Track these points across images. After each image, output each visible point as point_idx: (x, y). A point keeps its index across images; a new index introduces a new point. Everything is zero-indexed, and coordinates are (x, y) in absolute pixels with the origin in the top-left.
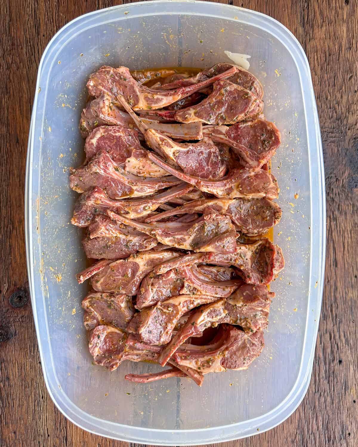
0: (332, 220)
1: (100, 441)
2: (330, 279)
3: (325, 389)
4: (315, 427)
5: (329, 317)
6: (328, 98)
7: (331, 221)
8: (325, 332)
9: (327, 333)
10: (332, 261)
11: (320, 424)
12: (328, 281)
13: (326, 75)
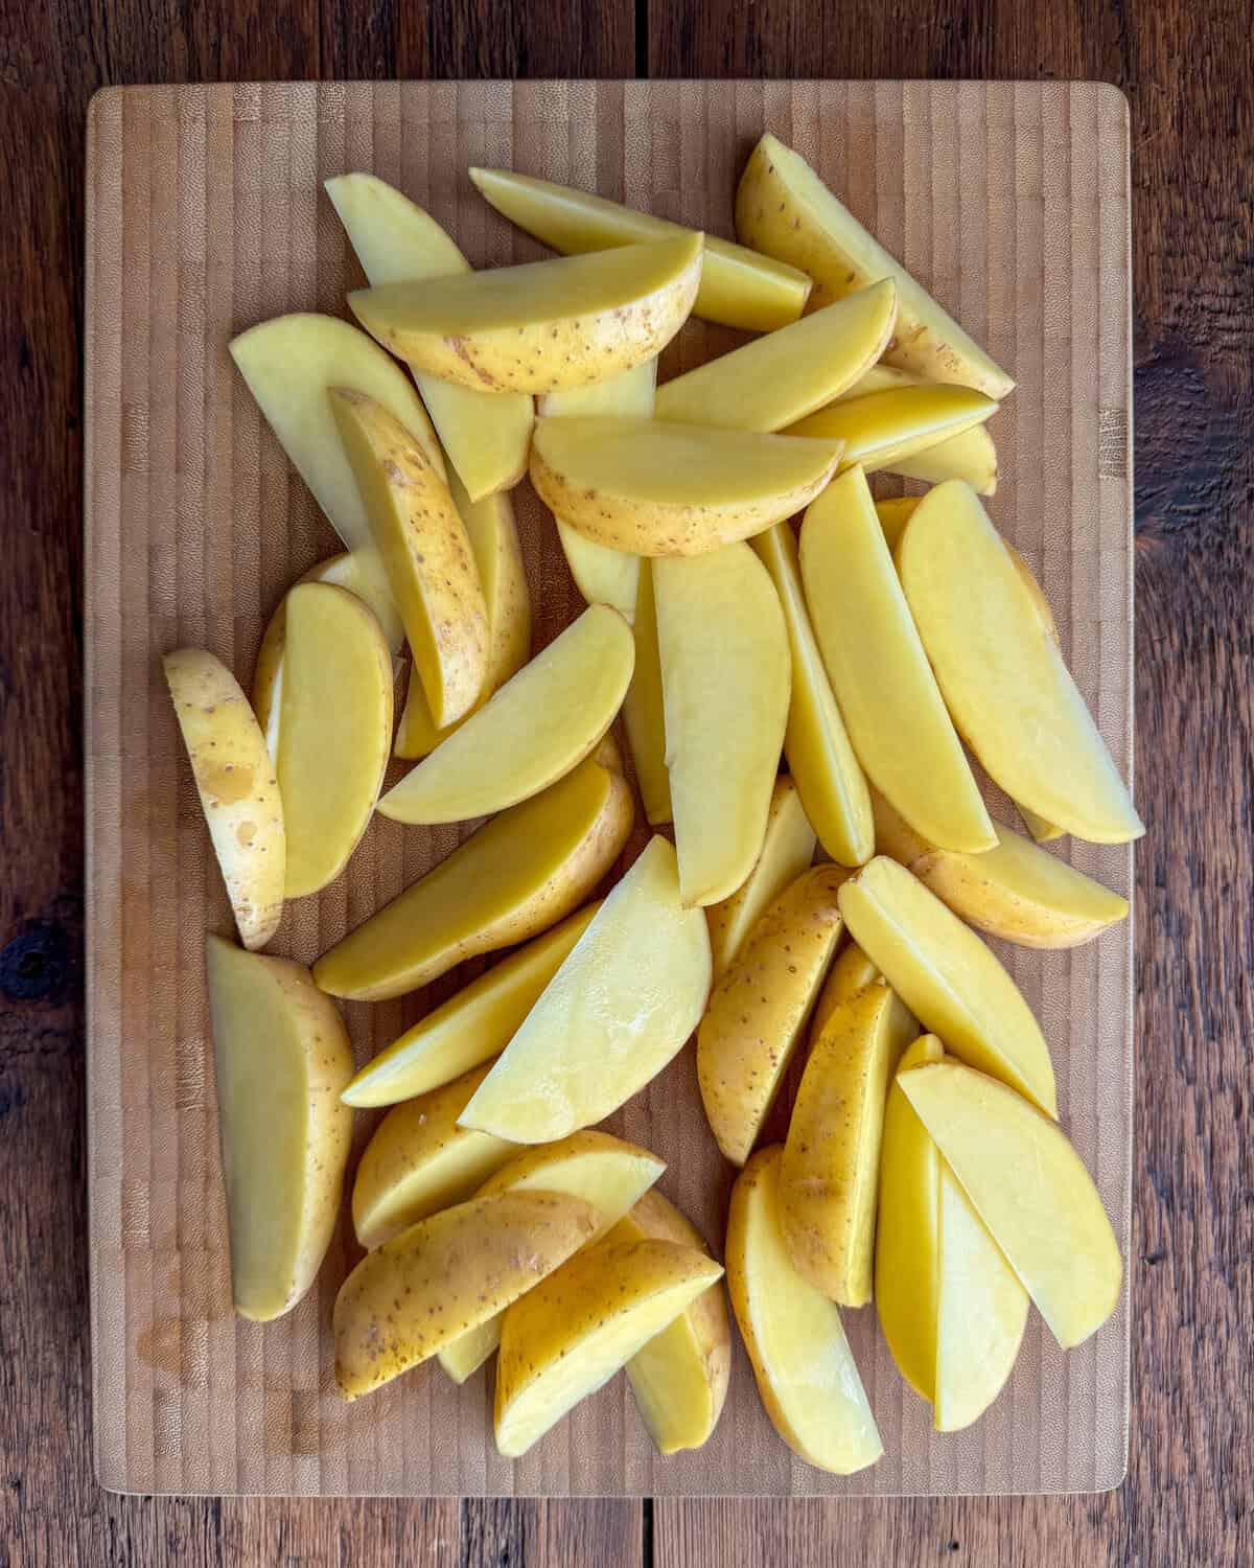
0: (1236, 649)
1: (349, 1516)
2: (1230, 879)
3: (1218, 1309)
4: (1182, 1462)
5: (1232, 1029)
6: (1212, 181)
7: (1231, 654)
8: (1214, 1086)
9: (1222, 1089)
10: (1238, 808)
11: (1202, 1447)
12: (1225, 889)
13: (1200, 92)
